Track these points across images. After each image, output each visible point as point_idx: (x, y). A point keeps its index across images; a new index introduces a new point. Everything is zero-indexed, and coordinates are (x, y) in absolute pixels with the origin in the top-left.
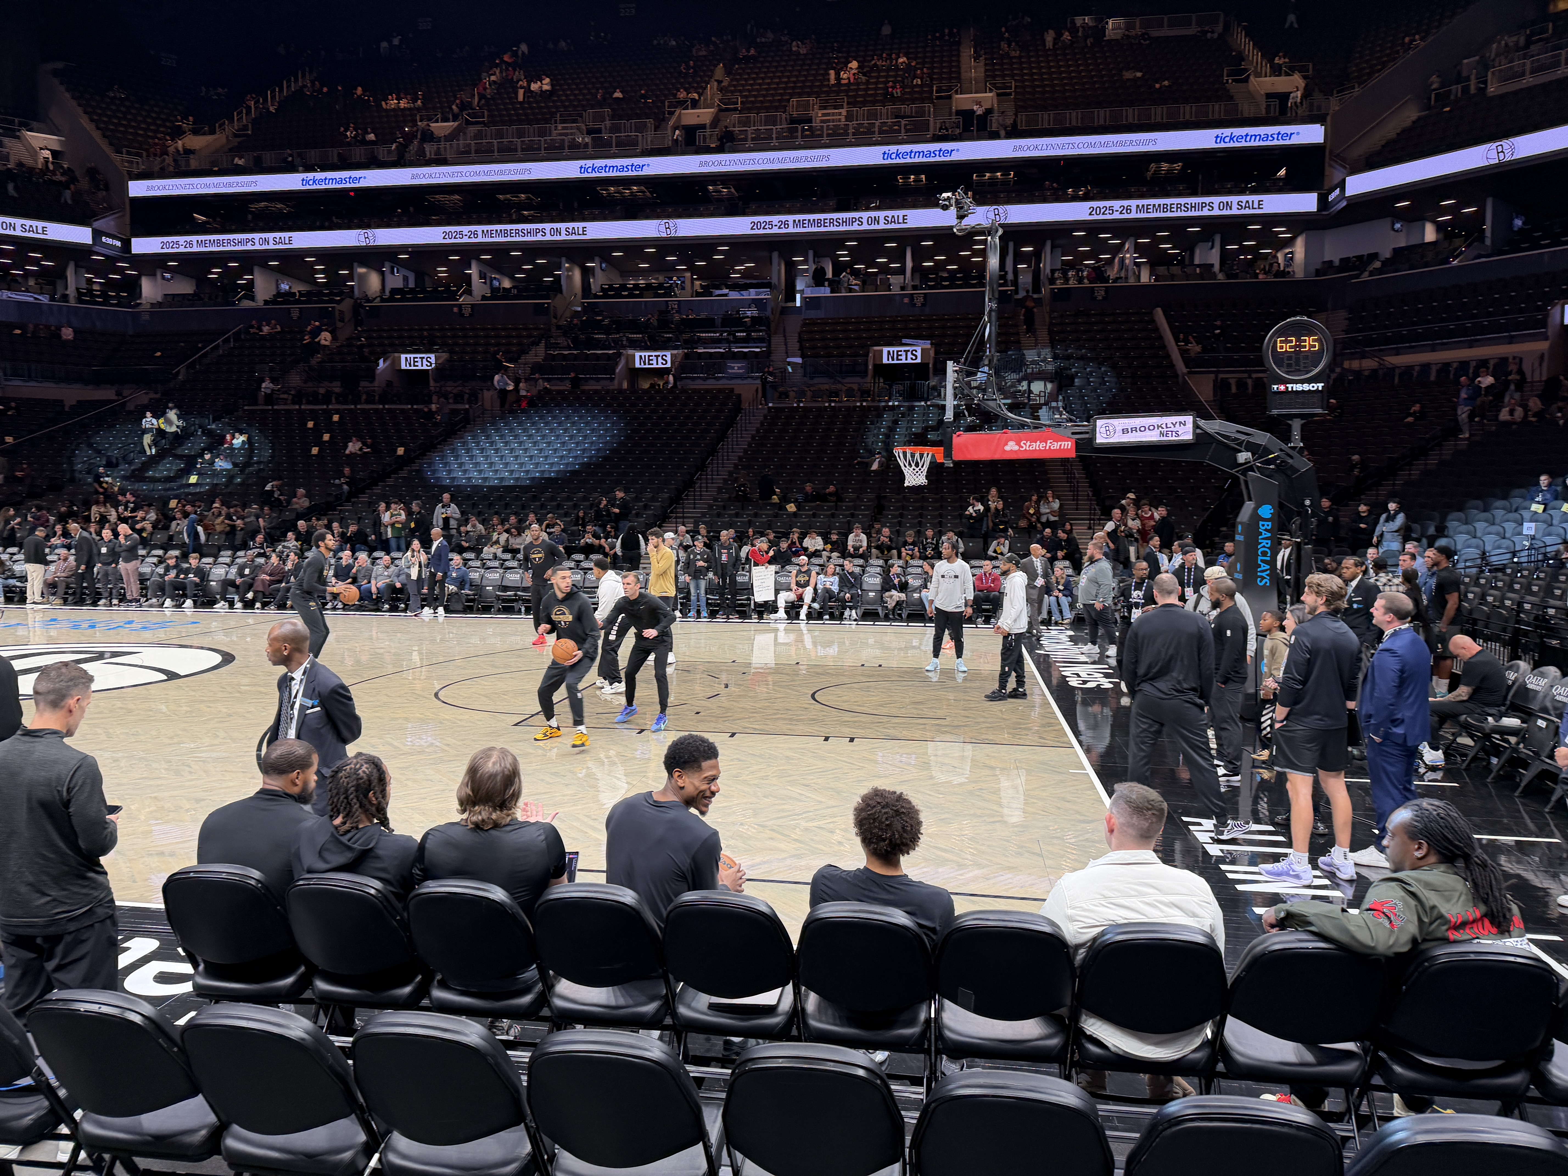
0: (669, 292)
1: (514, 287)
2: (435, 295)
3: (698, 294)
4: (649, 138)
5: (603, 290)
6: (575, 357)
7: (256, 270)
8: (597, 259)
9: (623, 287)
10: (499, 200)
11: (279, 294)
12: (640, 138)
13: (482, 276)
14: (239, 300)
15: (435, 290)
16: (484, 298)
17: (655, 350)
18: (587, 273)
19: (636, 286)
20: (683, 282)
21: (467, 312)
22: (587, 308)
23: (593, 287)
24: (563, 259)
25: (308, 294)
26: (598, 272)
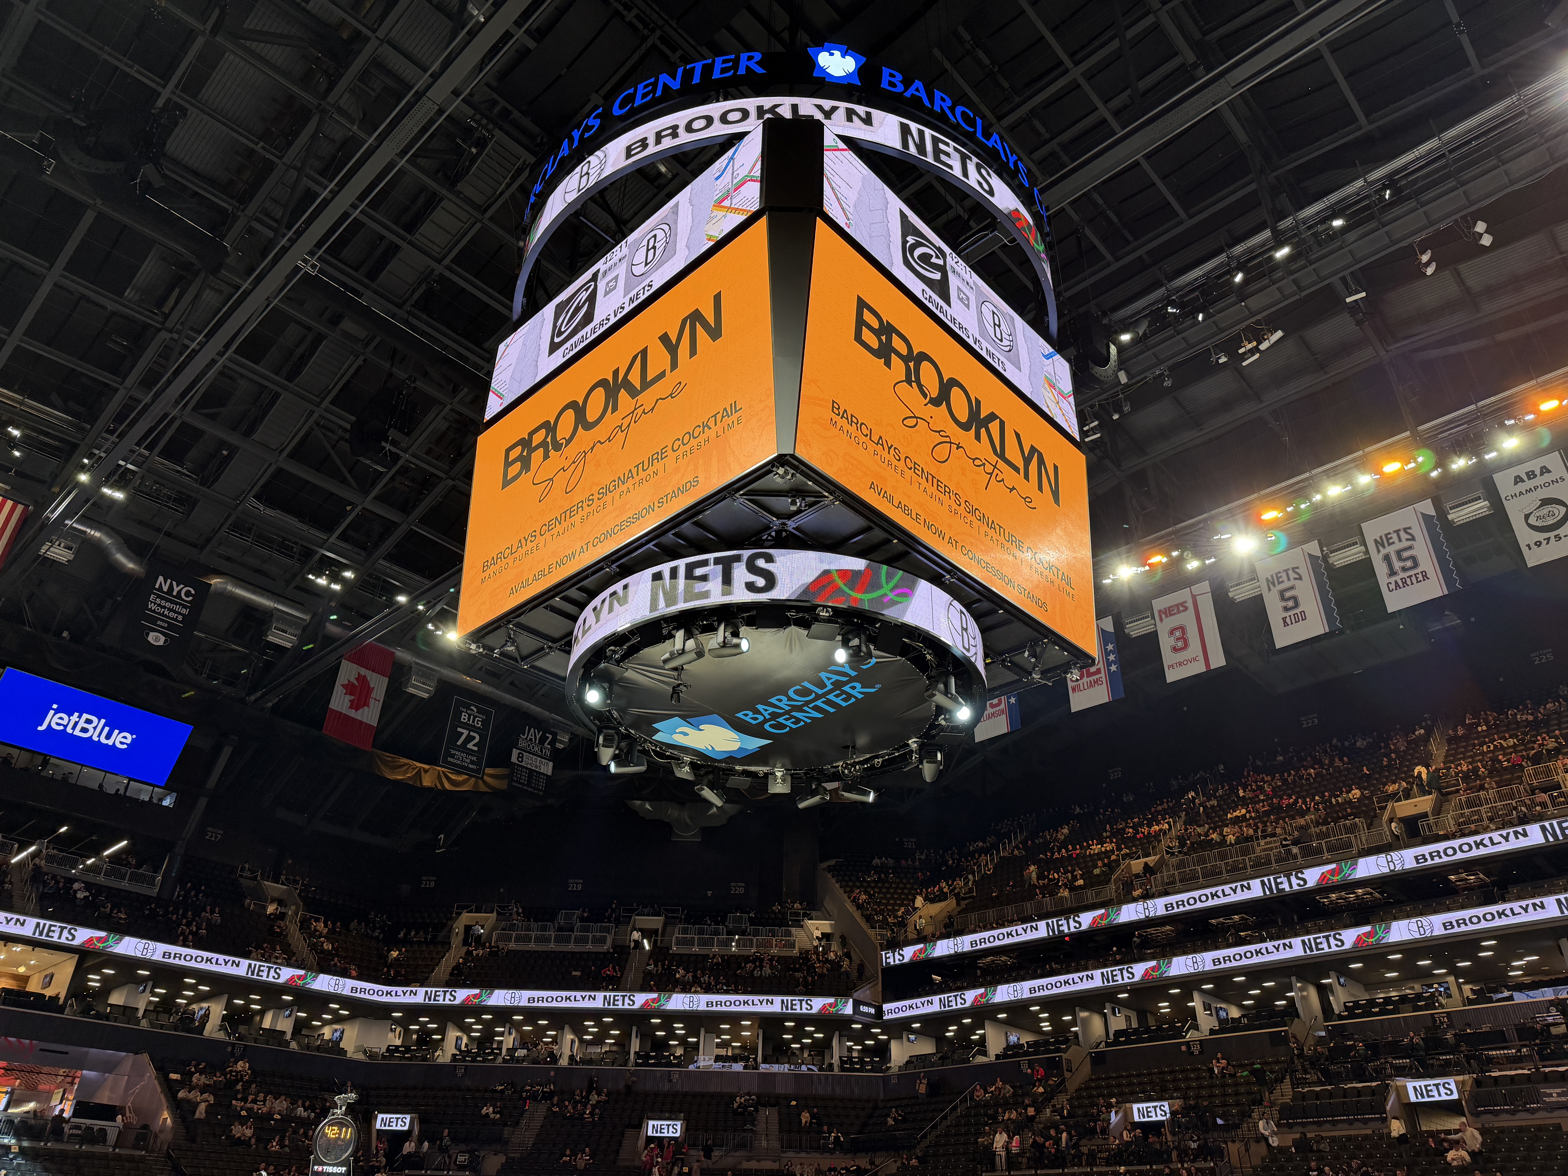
0: (1431, 1002)
1: (1243, 1016)
2: (1158, 1034)
3: (1470, 1002)
4: (1363, 837)
5: (1347, 1008)
6: (1331, 1094)
7: (987, 1024)
8: (1332, 973)
9: (1372, 1003)
10: (1212, 925)
11: (1009, 1047)
12: (1353, 839)
13: (1207, 1007)
14: (973, 1056)
15: (1160, 1028)
16: (1212, 1032)
17: (1432, 1076)
18: (1323, 991)
20: (1447, 989)
21: (1196, 1050)
22: (1336, 1033)
23: (1335, 1006)
24: (1293, 979)
25: (1035, 1044)
26: (1338, 989)
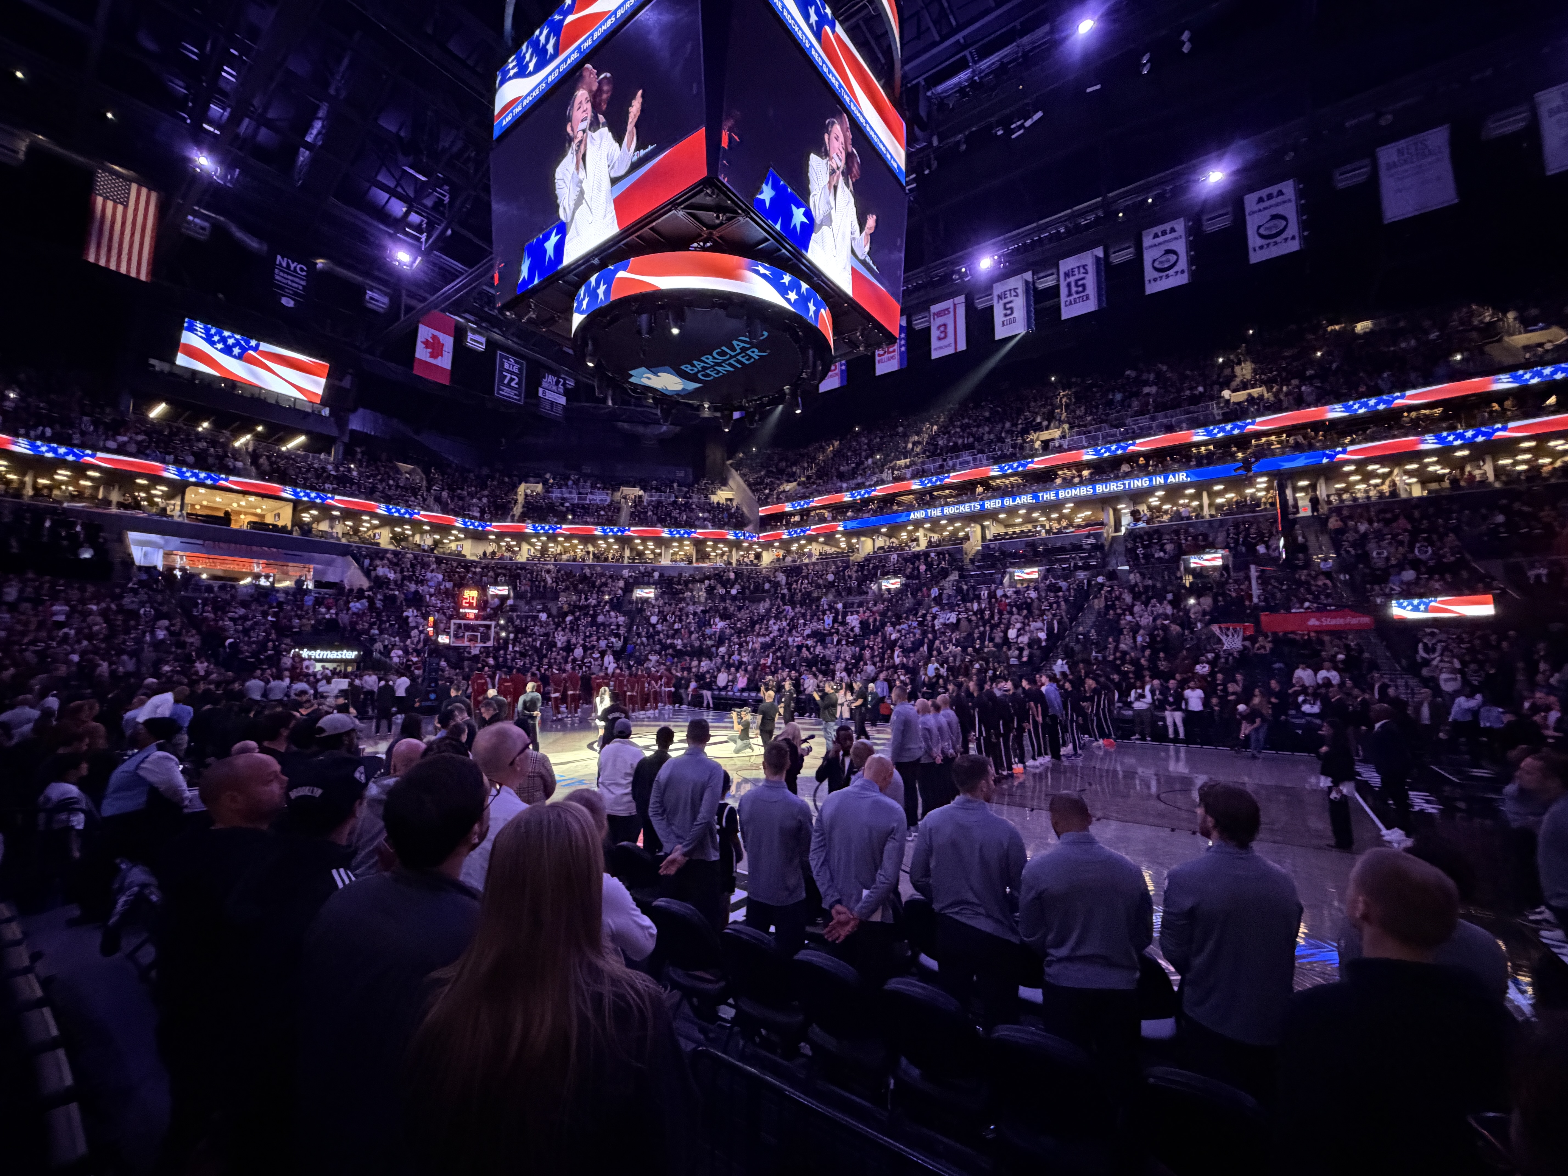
1: (942, 540)
5: (993, 536)
10: (935, 495)
13: (925, 536)
14: (805, 559)
15: (900, 545)
16: (926, 547)
17: (1028, 568)
18: (983, 528)
19: (1014, 533)
21: (917, 555)
22: (986, 548)
23: (988, 535)
24: (970, 522)
25: (837, 553)
26: (991, 527)
